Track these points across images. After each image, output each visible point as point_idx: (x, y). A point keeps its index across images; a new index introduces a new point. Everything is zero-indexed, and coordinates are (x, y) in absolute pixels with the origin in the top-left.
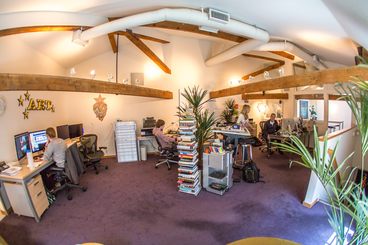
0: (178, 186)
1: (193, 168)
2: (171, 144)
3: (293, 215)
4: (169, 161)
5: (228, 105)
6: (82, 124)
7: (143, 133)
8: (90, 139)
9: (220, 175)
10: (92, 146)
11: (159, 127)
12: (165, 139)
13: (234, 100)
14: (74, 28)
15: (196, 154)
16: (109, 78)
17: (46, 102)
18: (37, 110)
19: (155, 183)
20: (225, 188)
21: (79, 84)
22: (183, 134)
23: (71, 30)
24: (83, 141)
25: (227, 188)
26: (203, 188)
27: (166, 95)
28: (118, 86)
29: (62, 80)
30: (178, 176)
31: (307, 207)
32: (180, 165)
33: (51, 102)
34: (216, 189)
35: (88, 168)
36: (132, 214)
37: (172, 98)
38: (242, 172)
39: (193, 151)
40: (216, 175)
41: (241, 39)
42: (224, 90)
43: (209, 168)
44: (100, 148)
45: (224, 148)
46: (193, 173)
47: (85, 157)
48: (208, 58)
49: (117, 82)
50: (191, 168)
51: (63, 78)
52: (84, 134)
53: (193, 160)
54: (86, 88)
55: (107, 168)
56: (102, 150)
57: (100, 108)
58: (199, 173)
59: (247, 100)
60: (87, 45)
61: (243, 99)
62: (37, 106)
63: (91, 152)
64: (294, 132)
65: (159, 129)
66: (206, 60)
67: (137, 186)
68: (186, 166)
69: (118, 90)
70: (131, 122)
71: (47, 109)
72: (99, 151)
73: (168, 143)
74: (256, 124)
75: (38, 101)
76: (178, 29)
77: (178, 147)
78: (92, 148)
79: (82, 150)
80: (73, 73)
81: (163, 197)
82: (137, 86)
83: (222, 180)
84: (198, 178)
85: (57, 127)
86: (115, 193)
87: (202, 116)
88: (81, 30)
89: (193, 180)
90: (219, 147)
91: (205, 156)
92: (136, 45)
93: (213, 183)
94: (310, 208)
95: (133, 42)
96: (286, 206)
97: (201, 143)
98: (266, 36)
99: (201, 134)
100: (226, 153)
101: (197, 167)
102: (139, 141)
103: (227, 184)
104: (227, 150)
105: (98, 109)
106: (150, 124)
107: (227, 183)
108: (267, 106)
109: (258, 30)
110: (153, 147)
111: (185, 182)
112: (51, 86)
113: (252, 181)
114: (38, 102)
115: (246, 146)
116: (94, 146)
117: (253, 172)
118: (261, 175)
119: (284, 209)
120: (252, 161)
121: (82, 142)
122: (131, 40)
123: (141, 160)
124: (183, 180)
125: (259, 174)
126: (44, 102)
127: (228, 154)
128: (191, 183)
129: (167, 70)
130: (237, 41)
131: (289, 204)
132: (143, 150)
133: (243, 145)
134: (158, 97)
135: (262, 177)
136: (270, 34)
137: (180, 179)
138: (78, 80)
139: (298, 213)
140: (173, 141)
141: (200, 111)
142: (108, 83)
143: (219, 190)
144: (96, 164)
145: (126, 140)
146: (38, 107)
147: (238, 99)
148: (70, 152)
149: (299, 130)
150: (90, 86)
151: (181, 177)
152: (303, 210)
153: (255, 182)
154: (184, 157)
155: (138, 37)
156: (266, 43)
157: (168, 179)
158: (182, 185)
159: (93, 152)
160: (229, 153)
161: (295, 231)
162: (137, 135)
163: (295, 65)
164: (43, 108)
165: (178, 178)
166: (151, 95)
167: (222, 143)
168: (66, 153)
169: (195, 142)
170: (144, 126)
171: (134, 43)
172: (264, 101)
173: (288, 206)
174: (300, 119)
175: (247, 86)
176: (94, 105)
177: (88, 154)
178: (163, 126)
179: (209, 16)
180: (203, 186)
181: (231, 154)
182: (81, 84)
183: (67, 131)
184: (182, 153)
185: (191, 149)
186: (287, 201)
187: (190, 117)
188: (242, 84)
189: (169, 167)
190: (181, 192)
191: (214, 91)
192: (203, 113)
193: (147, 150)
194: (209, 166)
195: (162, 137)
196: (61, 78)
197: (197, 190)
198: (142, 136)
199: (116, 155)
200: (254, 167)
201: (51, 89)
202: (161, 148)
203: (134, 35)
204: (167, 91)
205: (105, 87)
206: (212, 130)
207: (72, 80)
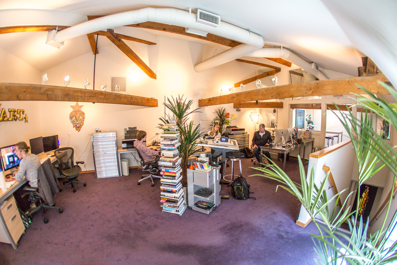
0: (161, 206)
1: (176, 186)
2: (154, 158)
3: (286, 236)
4: (153, 176)
5: (218, 114)
6: (57, 136)
7: (125, 145)
8: (66, 152)
9: (206, 192)
10: (68, 160)
11: (140, 139)
12: (147, 152)
13: (225, 109)
14: (49, 28)
15: (179, 170)
16: (85, 84)
17: (19, 111)
18: (9, 121)
19: (137, 202)
20: (212, 207)
21: (51, 93)
22: (165, 149)
23: (46, 30)
24: (58, 154)
25: (215, 206)
26: (188, 206)
27: (150, 103)
28: (95, 93)
29: (33, 88)
30: (161, 195)
31: (301, 227)
32: (162, 183)
33: (24, 112)
34: (202, 208)
35: (65, 185)
36: (111, 238)
37: (157, 106)
38: (230, 188)
39: (175, 168)
40: (201, 193)
41: (234, 44)
42: (214, 98)
43: (194, 185)
44: (77, 163)
45: (210, 164)
46: (176, 191)
47: (61, 173)
48: (198, 62)
49: (94, 89)
50: (174, 186)
51: (34, 86)
52: (60, 147)
53: (176, 178)
54: (58, 96)
55: (85, 185)
56: (79, 164)
57: (76, 117)
58: (184, 191)
59: (239, 109)
60: (62, 47)
61: (234, 107)
62: (8, 116)
63: (67, 168)
64: (288, 144)
65: (141, 141)
66: (196, 65)
67: (117, 206)
68: (168, 183)
69: (95, 98)
70: (111, 133)
71: (20, 119)
72: (76, 166)
73: (151, 156)
74: (248, 134)
75: (10, 110)
76: (164, 30)
77: (159, 164)
78: (68, 162)
79: (57, 166)
80: (46, 80)
81: (145, 218)
82: (117, 92)
83: (208, 199)
84: (183, 195)
85: (30, 140)
86: (93, 214)
87: (186, 128)
88: (56, 30)
89: (177, 199)
90: (204, 163)
91: (190, 172)
92: (117, 46)
93: (199, 201)
94: (304, 228)
95: (114, 43)
96: (278, 226)
97: (186, 157)
98: (260, 42)
99: (186, 148)
100: (213, 168)
101: (181, 185)
102: (120, 154)
103: (214, 202)
104: (213, 165)
105: (74, 118)
106: (133, 135)
107: (214, 200)
108: (260, 115)
109: (252, 34)
110: (136, 160)
111: (168, 201)
112: (21, 96)
113: (242, 197)
114: (10, 112)
115: (235, 160)
116: (70, 161)
117: (243, 188)
118: (251, 191)
119: (275, 229)
120: (241, 177)
121: (56, 156)
122: (113, 41)
123: (123, 175)
124: (166, 199)
125: (248, 191)
126: (16, 111)
127: (214, 170)
128: (175, 202)
129: (152, 75)
130: (230, 45)
131: (281, 224)
132: (125, 164)
133: (232, 160)
134: (141, 105)
135: (252, 193)
136: (264, 39)
137: (162, 198)
138: (50, 87)
139: (291, 233)
140: (157, 155)
141: (184, 123)
142: (83, 90)
143: (205, 209)
144: (74, 181)
145: (105, 153)
146: (10, 117)
147: (228, 108)
148: (43, 169)
149: (294, 141)
150: (64, 95)
151: (163, 196)
152: (296, 229)
153: (244, 198)
154: (166, 174)
155: (120, 38)
156: (260, 49)
157: (151, 197)
158: (165, 204)
159: (70, 168)
160: (215, 168)
161: (288, 253)
162: (118, 147)
163: (291, 72)
164: (16, 118)
165: (161, 196)
166: (132, 102)
167: (208, 158)
168: (39, 170)
169: (178, 157)
170: (126, 138)
171: (115, 45)
172: (257, 110)
173: (280, 226)
174: (295, 130)
175: (238, 95)
176: (70, 114)
177: (64, 169)
178: (145, 137)
179: (197, 18)
180: (188, 204)
181: (218, 170)
182: (53, 92)
183: (41, 144)
184: (164, 170)
185: (173, 165)
186: (279, 220)
187: (172, 130)
188: (233, 93)
189: (152, 183)
190: (164, 212)
191: (203, 98)
192: (188, 125)
193: (129, 163)
194: (194, 183)
195: (144, 150)
196: (32, 86)
197: (182, 210)
198: (124, 148)
199: (94, 170)
200: (244, 182)
201: (21, 99)
202: (144, 162)
203: (116, 36)
204: (152, 98)
205: (80, 95)
206: (198, 143)
207: (44, 88)
